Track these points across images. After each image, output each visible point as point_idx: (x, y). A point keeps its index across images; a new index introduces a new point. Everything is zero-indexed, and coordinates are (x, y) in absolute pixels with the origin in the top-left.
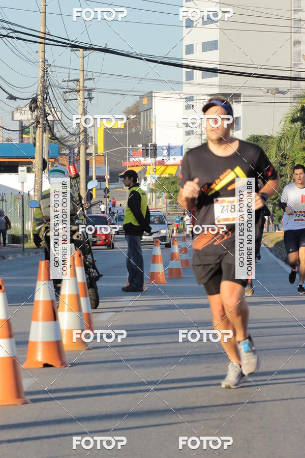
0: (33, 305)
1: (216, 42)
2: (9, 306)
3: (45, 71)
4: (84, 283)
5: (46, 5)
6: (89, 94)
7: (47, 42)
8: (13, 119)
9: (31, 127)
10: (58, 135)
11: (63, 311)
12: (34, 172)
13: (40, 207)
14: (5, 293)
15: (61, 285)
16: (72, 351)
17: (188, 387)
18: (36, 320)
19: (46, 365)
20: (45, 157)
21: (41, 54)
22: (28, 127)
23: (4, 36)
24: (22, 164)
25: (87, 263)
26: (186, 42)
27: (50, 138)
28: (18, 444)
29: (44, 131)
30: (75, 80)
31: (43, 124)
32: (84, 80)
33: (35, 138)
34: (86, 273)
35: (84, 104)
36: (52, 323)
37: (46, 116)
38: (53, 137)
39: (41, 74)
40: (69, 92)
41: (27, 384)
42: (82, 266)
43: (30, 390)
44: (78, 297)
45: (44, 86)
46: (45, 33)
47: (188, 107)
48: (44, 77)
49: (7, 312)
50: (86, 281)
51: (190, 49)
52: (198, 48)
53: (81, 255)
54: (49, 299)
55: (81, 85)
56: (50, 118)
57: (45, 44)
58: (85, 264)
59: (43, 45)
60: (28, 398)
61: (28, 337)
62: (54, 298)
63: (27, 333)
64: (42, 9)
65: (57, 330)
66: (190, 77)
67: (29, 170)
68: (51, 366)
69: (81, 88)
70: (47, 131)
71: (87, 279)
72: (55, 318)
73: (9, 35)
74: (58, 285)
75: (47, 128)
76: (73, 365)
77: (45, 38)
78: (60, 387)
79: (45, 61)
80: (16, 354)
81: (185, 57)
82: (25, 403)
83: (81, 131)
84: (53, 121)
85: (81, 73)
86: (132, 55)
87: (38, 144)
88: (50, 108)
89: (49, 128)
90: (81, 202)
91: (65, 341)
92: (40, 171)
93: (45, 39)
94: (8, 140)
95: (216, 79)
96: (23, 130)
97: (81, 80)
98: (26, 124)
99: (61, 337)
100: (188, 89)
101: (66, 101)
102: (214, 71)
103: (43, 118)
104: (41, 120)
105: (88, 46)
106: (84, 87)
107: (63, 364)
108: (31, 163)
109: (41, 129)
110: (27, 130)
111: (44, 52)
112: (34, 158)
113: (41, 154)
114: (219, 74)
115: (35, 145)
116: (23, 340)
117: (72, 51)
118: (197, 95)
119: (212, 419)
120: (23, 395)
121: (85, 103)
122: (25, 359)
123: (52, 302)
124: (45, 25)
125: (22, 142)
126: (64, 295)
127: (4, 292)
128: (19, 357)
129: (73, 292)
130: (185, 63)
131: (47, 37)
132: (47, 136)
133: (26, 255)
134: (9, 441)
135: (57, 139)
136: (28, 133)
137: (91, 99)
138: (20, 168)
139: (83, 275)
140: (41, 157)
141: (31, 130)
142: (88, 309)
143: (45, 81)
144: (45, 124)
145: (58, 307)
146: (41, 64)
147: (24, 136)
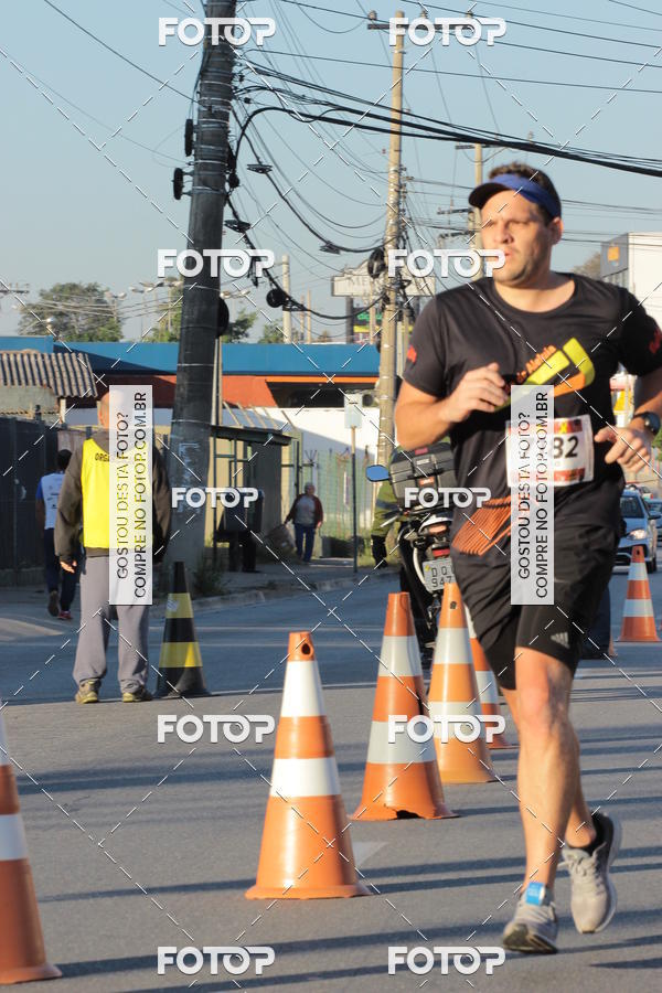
0: (374, 686)
2: (324, 688)
3: (400, 190)
5: (404, 53)
7: (406, 129)
8: (333, 294)
9: (372, 311)
11: (439, 699)
12: (376, 405)
13: (390, 479)
14: (316, 662)
16: (457, 784)
18: (382, 719)
19: (403, 815)
21: (393, 156)
22: (365, 310)
23: (315, 118)
24: (354, 388)
28: (344, 981)
29: (399, 317)
30: (463, 211)
31: (397, 303)
33: (380, 335)
37: (403, 287)
39: (392, 198)
40: (453, 235)
41: (363, 853)
43: (370, 866)
44: (470, 671)
45: (398, 223)
46: (401, 112)
48: (398, 204)
49: (320, 702)
54: (409, 674)
56: (411, 290)
57: (400, 133)
59: (397, 136)
60: (366, 883)
61: (366, 754)
62: (420, 672)
63: (364, 747)
64: (395, 61)
67: (368, 402)
68: (414, 816)
70: (406, 319)
73: (327, 115)
74: (429, 645)
75: (406, 313)
76: (460, 814)
77: (400, 122)
78: (433, 860)
79: (400, 169)
80: (338, 792)
82: (359, 894)
84: (416, 298)
86: (584, 156)
87: (385, 346)
89: (409, 311)
91: (442, 763)
92: (390, 402)
93: (402, 124)
94: (324, 337)
96: (354, 316)
98: (360, 303)
99: (435, 755)
103: (397, 291)
104: (392, 295)
105: (492, 138)
107: (440, 812)
108: (371, 386)
109: (393, 314)
110: (361, 317)
111: (400, 151)
112: (376, 375)
113: (391, 367)
115: (379, 346)
116: (354, 760)
117: (458, 148)
120: (354, 877)
122: (359, 801)
123: (416, 679)
124: (401, 95)
125: (352, 341)
126: (442, 666)
127: (312, 659)
128: (345, 796)
129: (461, 659)
131: (406, 118)
132: (404, 328)
134: (326, 975)
136: (364, 323)
138: (348, 398)
140: (391, 373)
141: (372, 317)
142: (491, 697)
143: (400, 213)
144: (401, 304)
145: (428, 692)
146: (393, 177)
147: (357, 329)
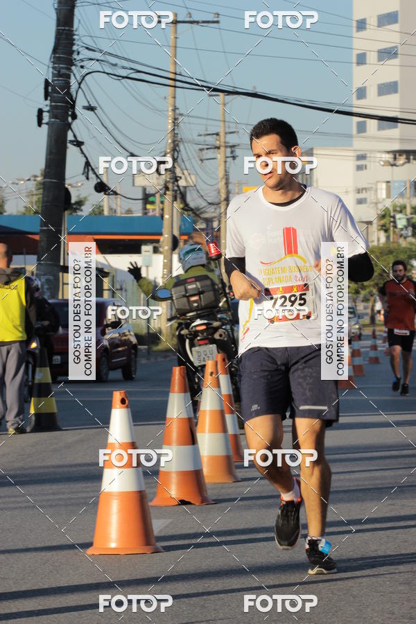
0: (164, 424)
1: (395, 84)
2: (135, 425)
3: (175, 121)
4: (230, 395)
5: (176, 38)
6: (232, 152)
7: (178, 84)
8: (134, 185)
9: (157, 195)
10: (192, 205)
11: (203, 431)
12: (161, 253)
14: (129, 409)
15: (200, 398)
16: (215, 484)
17: (368, 530)
18: (169, 444)
19: (183, 502)
20: (176, 233)
21: (170, 100)
22: (153, 195)
23: (124, 77)
24: (146, 242)
25: (233, 369)
26: (357, 84)
27: (183, 209)
29: (175, 199)
30: (213, 134)
31: (173, 191)
32: (226, 133)
33: (163, 210)
34: (232, 382)
35: (225, 165)
36: (189, 448)
37: (177, 181)
38: (186, 208)
39: (170, 127)
40: (207, 149)
41: (159, 526)
42: (227, 374)
43: (162, 534)
44: (222, 413)
45: (174, 142)
46: (176, 74)
47: (359, 168)
48: (174, 130)
49: (132, 433)
50: (231, 393)
51: (361, 93)
52: (372, 92)
53: (226, 360)
54: (185, 416)
55: (222, 140)
56: (182, 183)
57: (175, 87)
58: (230, 370)
59: (173, 88)
60: (160, 544)
62: (192, 415)
64: (171, 43)
65: (196, 456)
66: (362, 128)
67: (156, 251)
68: (189, 503)
69: (222, 144)
70: (179, 200)
71: (233, 391)
72: (193, 440)
73: (130, 76)
75: (179, 196)
76: (217, 502)
77: (175, 80)
79: (175, 109)
80: (143, 488)
81: (356, 102)
82: (156, 551)
83: (222, 199)
84: (185, 187)
85: (222, 124)
86: (288, 101)
87: (166, 216)
88: (182, 170)
89: (181, 195)
90: (225, 291)
91: (206, 471)
92: (170, 251)
93: (176, 81)
94: (129, 211)
95: (396, 132)
96: (147, 198)
97: (222, 134)
98: (150, 191)
99: (201, 465)
100: (360, 144)
101: (201, 160)
102: (394, 120)
103: (173, 183)
104: (170, 186)
105: (230, 89)
106: (225, 143)
107: (204, 500)
108: (158, 241)
109: (171, 197)
110: (151, 199)
111: (174, 97)
112: (161, 234)
113: (170, 229)
114: (399, 124)
115: (162, 216)
118: (371, 151)
119: (400, 573)
120: (153, 541)
121: (227, 164)
122: (155, 494)
123: (190, 420)
124: (176, 63)
125: (146, 214)
126: (205, 411)
127: (127, 407)
128: (148, 491)
129: (217, 407)
130: (355, 110)
131: (179, 78)
132: (178, 206)
133: (152, 360)
135: (192, 210)
136: (153, 203)
137: (234, 158)
138: (144, 248)
139: (228, 385)
140: (170, 233)
141: (158, 199)
142: (235, 430)
143: (175, 135)
144: (176, 191)
145: (196, 427)
146: (170, 113)
147: (149, 206)
